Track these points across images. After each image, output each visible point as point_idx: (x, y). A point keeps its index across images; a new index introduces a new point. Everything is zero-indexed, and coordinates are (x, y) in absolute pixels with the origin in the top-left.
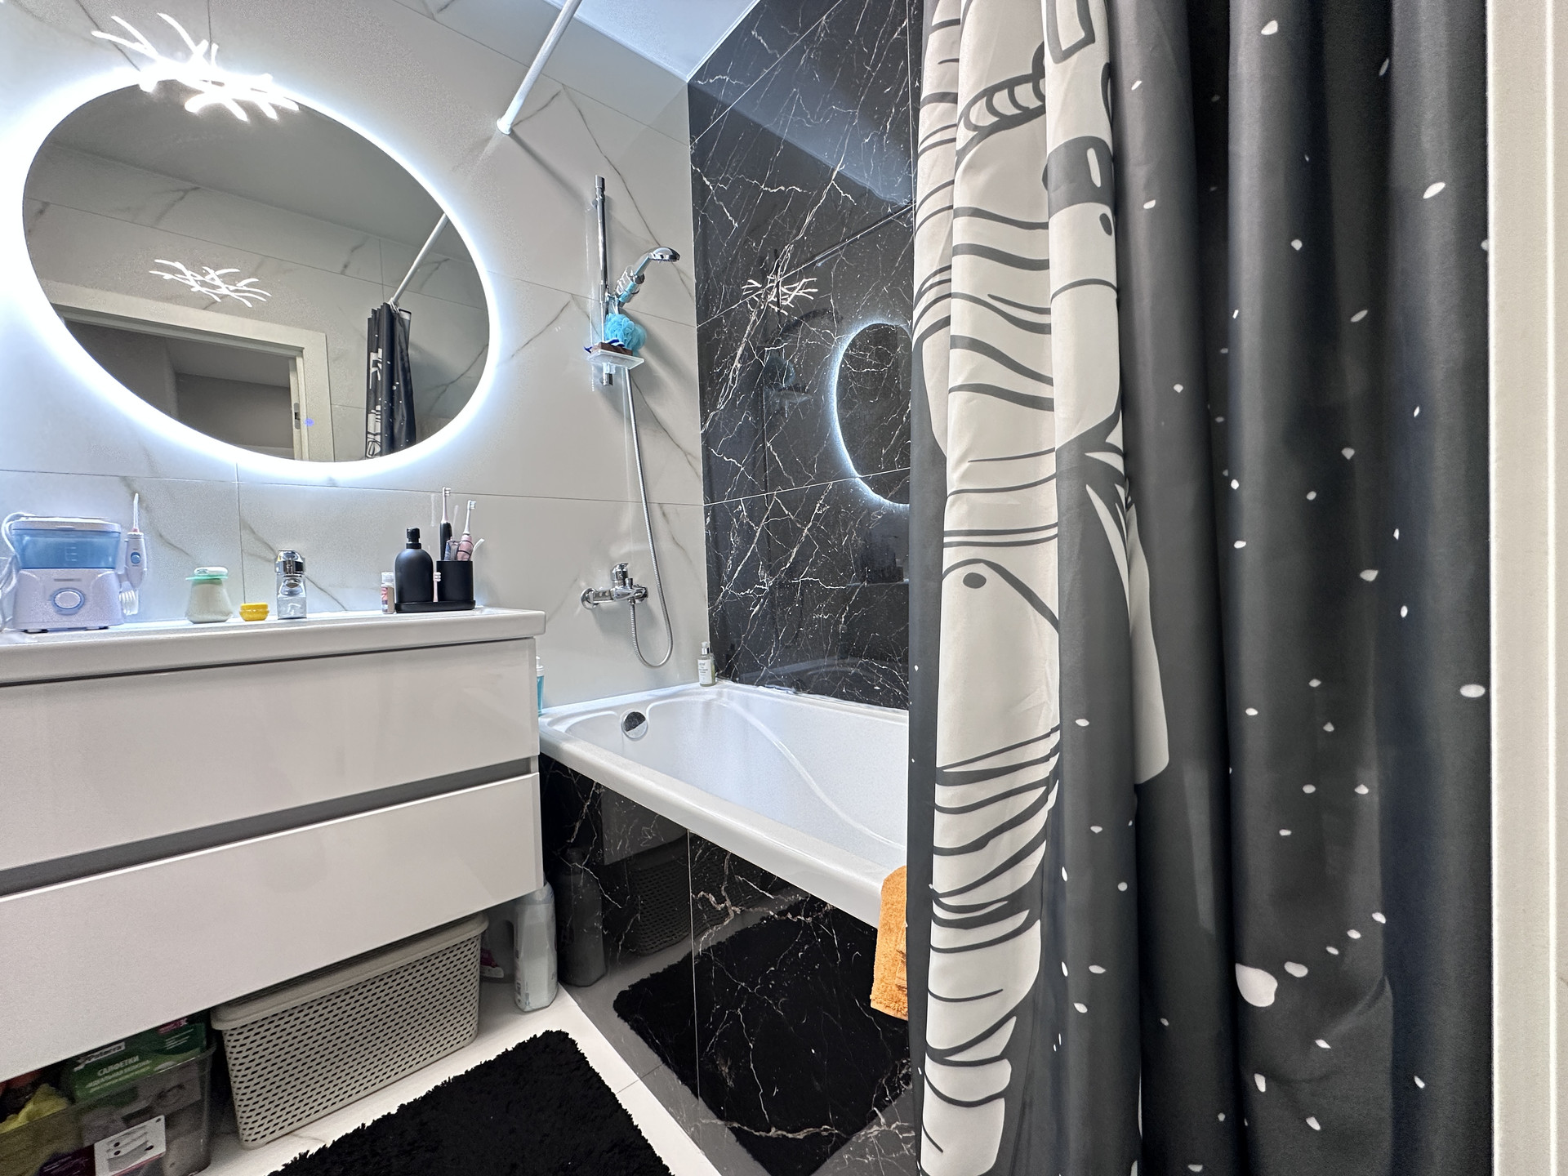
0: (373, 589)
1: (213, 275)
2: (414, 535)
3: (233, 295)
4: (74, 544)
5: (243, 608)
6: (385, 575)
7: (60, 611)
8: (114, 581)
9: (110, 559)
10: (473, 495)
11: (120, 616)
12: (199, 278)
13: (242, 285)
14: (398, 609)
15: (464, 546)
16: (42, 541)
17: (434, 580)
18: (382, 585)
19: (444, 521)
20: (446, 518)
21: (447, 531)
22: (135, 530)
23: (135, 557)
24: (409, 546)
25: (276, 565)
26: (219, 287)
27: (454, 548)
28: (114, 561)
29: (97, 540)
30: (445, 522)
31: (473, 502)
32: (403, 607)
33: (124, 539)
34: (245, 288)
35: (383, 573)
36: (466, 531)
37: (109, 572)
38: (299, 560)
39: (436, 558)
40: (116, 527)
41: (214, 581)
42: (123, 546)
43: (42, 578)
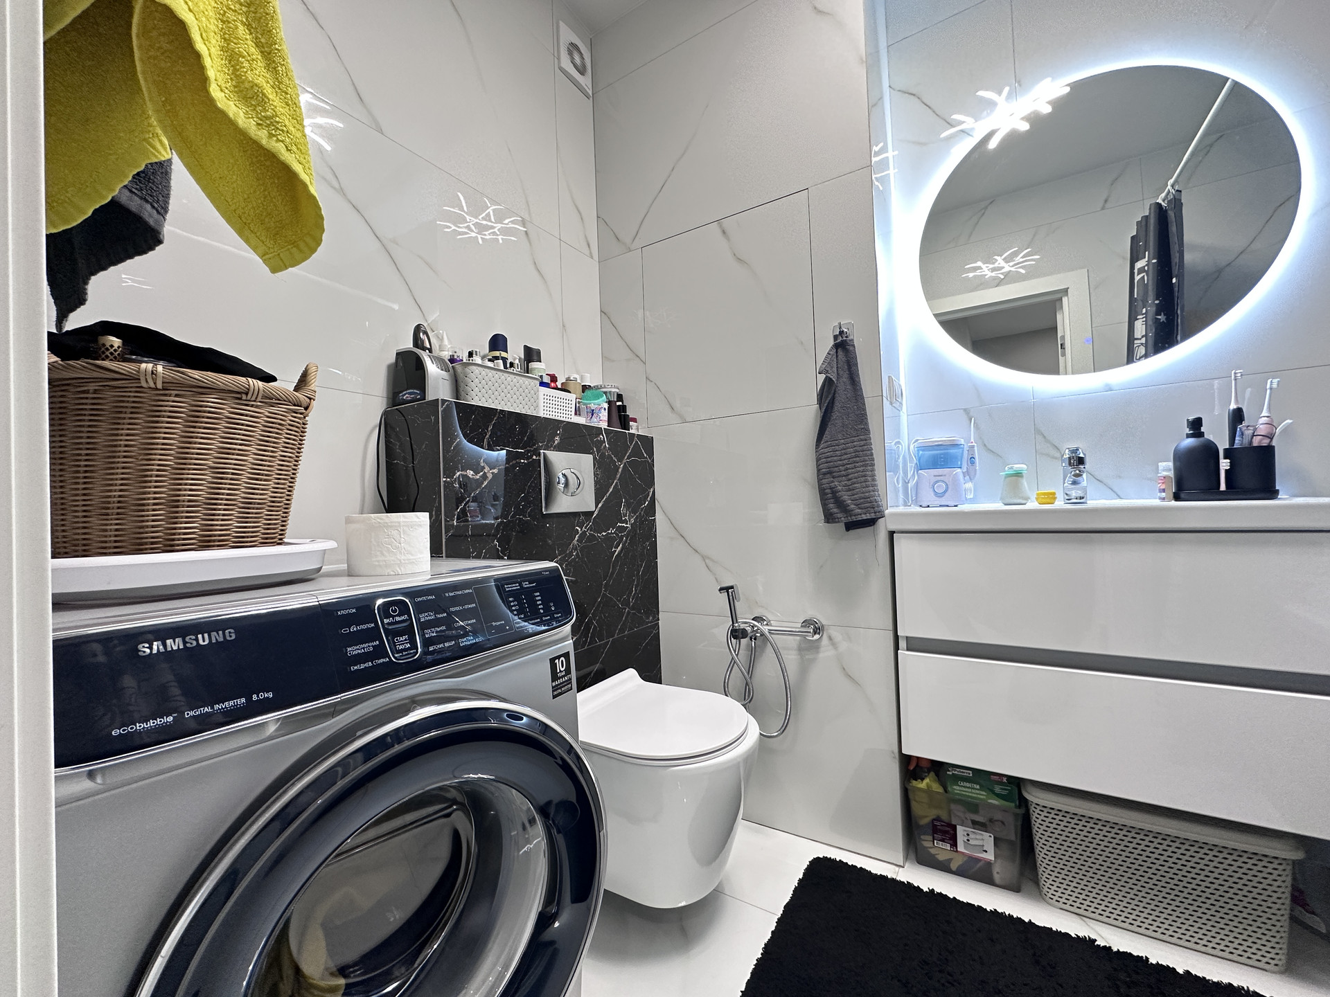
0: (1148, 479)
1: (1000, 261)
2: (1196, 425)
3: (1013, 269)
4: (942, 454)
5: (1038, 494)
6: (1162, 465)
7: (936, 494)
8: (961, 476)
9: (959, 463)
10: (1273, 373)
11: (964, 499)
12: (991, 266)
13: (1018, 259)
14: (1177, 497)
15: (1262, 429)
16: (928, 453)
17: (1221, 467)
18: (1159, 475)
19: (1233, 406)
20: (1237, 401)
21: (1237, 417)
22: (972, 442)
23: (972, 460)
24: (1188, 436)
25: (1063, 461)
26: (1003, 268)
27: (1249, 432)
28: (961, 464)
29: (952, 451)
30: (1235, 407)
31: (1275, 381)
32: (1182, 495)
33: (966, 448)
34: (1021, 260)
35: (1160, 464)
36: (1265, 413)
37: (959, 470)
38: (1081, 455)
39: (1223, 444)
40: (962, 442)
41: (1018, 475)
42: (966, 453)
43: (928, 474)
